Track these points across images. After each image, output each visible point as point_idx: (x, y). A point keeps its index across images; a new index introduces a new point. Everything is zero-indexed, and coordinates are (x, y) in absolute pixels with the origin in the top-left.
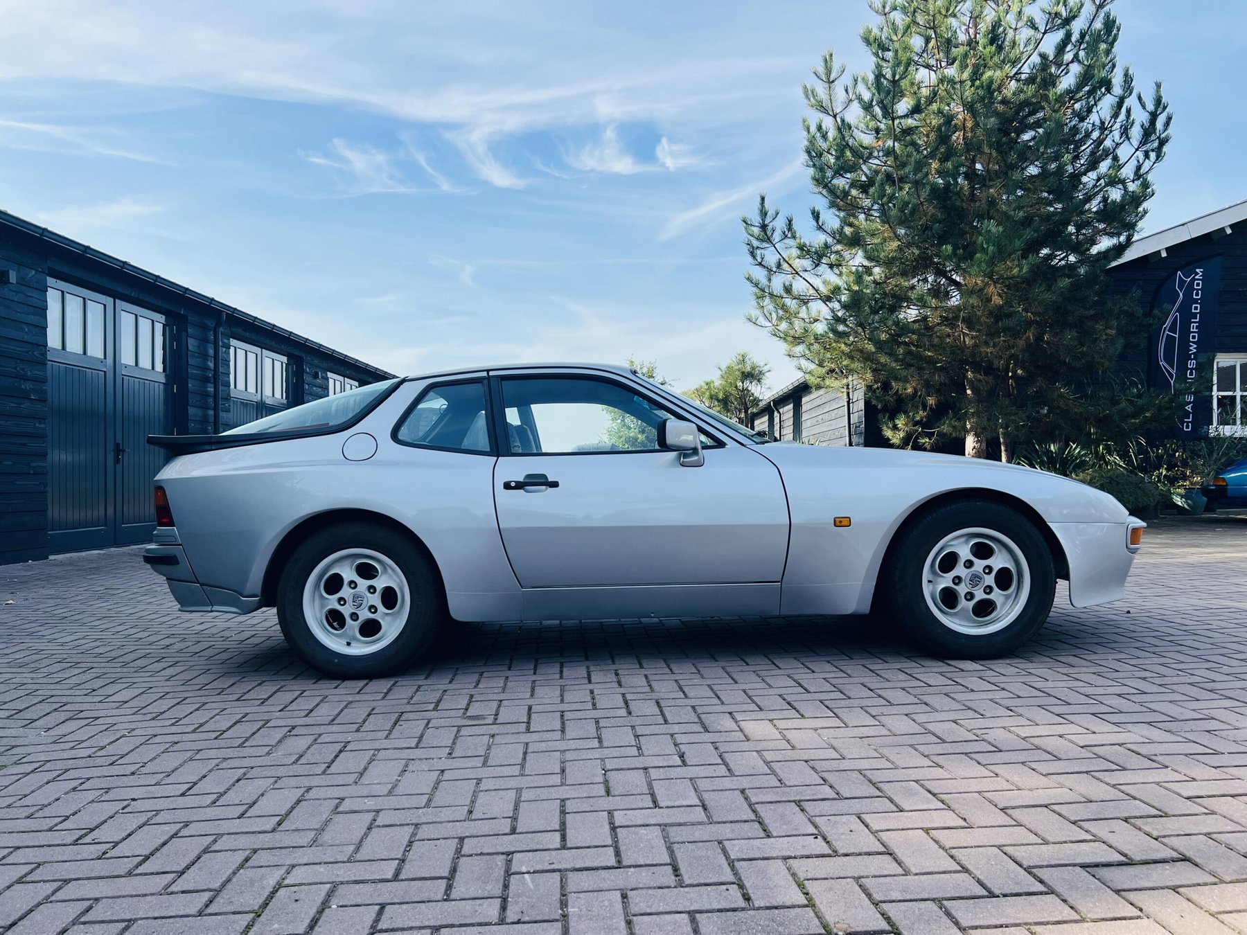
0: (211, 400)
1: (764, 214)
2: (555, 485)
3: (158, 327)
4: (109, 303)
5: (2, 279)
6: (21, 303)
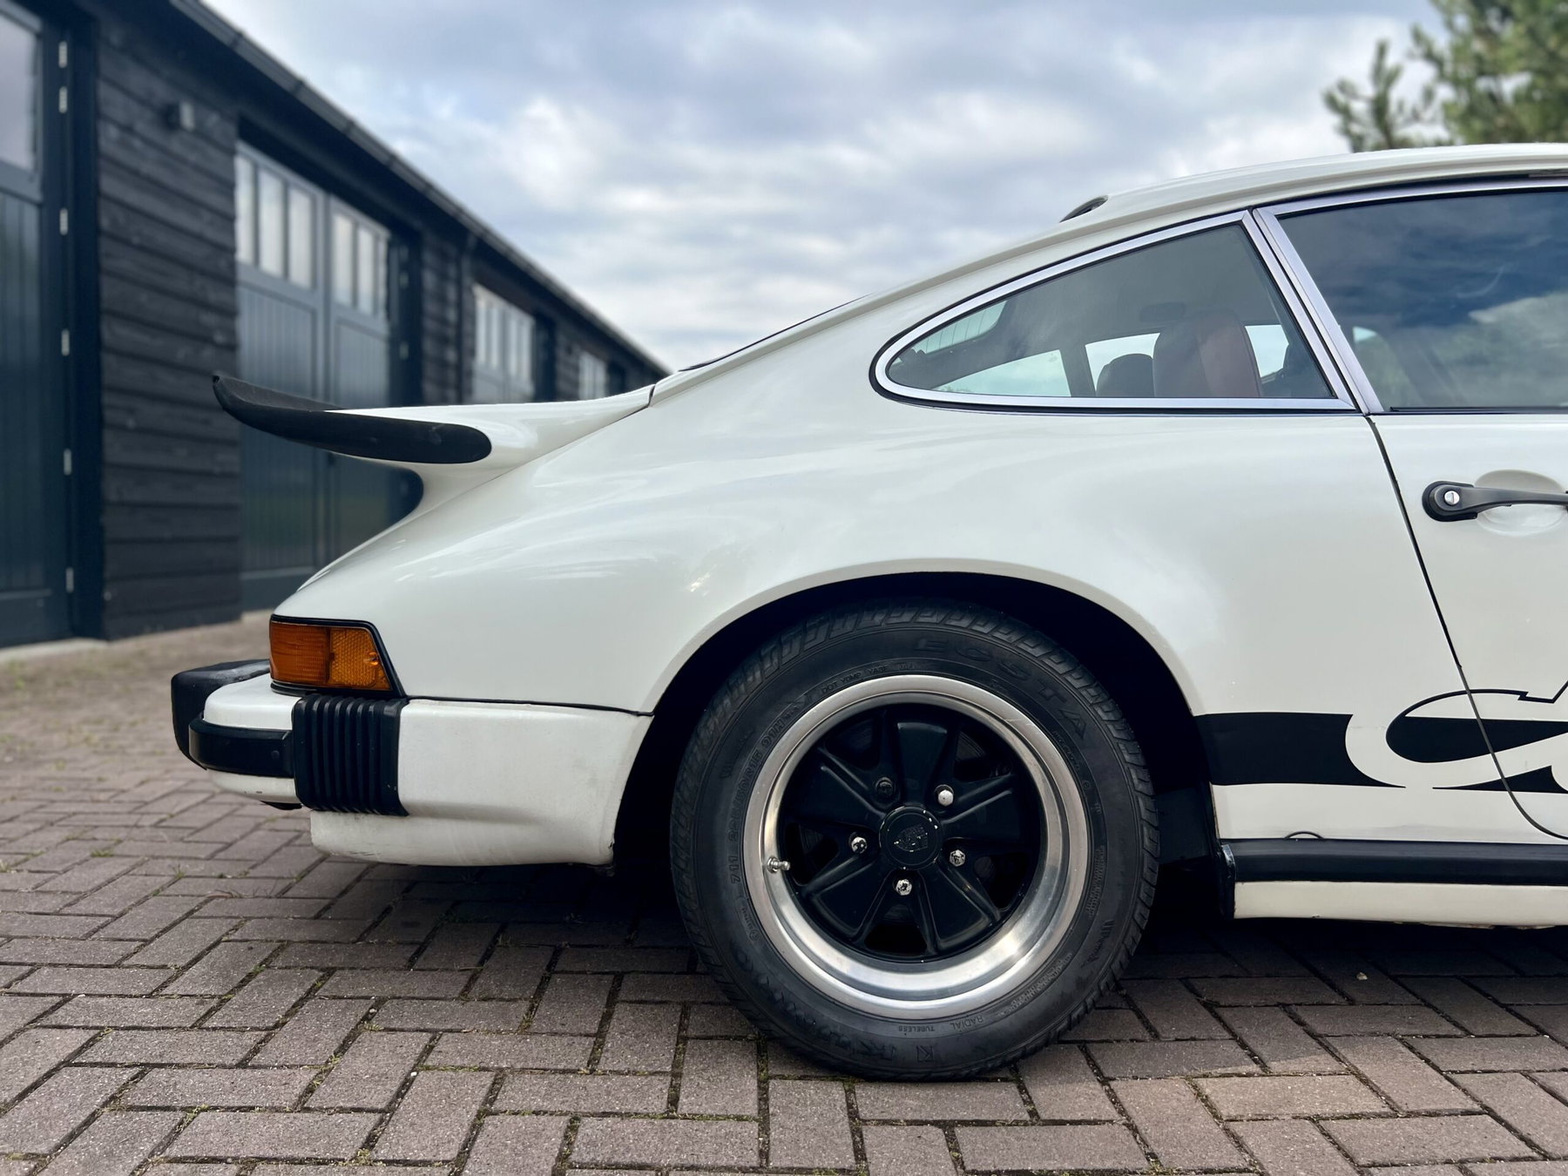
0: (451, 375)
3: (382, 248)
4: (320, 195)
5: (168, 118)
6: (198, 169)
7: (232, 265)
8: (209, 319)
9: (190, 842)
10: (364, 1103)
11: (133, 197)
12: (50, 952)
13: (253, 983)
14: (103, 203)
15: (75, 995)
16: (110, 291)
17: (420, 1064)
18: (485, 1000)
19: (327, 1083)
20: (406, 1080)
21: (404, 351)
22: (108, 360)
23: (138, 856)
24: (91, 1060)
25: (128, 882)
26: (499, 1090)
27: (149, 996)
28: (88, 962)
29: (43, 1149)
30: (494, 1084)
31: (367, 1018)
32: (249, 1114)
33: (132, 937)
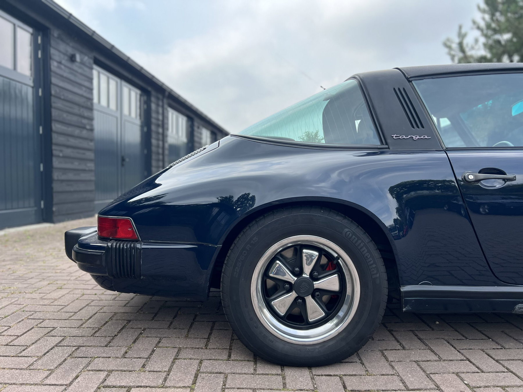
0: (161, 137)
3: (138, 96)
4: (119, 80)
5: (72, 59)
6: (81, 74)
7: (92, 104)
8: (85, 121)
9: (85, 284)
10: (141, 356)
11: (61, 84)
12: (48, 316)
13: (107, 324)
14: (52, 86)
15: (57, 328)
16: (55, 113)
17: (156, 346)
18: (175, 329)
19: (131, 351)
20: (153, 350)
21: (145, 129)
22: (54, 136)
23: (71, 289)
24: (63, 345)
25: (68, 296)
26: (179, 353)
27: (78, 328)
28: (59, 318)
29: (52, 368)
30: (178, 351)
31: (141, 334)
32: (109, 359)
33: (71, 311)
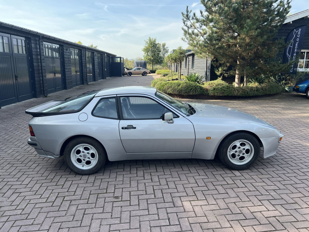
0: (40, 60)
1: (187, 12)
2: (135, 128)
